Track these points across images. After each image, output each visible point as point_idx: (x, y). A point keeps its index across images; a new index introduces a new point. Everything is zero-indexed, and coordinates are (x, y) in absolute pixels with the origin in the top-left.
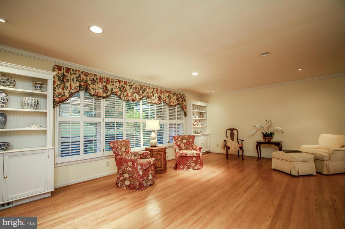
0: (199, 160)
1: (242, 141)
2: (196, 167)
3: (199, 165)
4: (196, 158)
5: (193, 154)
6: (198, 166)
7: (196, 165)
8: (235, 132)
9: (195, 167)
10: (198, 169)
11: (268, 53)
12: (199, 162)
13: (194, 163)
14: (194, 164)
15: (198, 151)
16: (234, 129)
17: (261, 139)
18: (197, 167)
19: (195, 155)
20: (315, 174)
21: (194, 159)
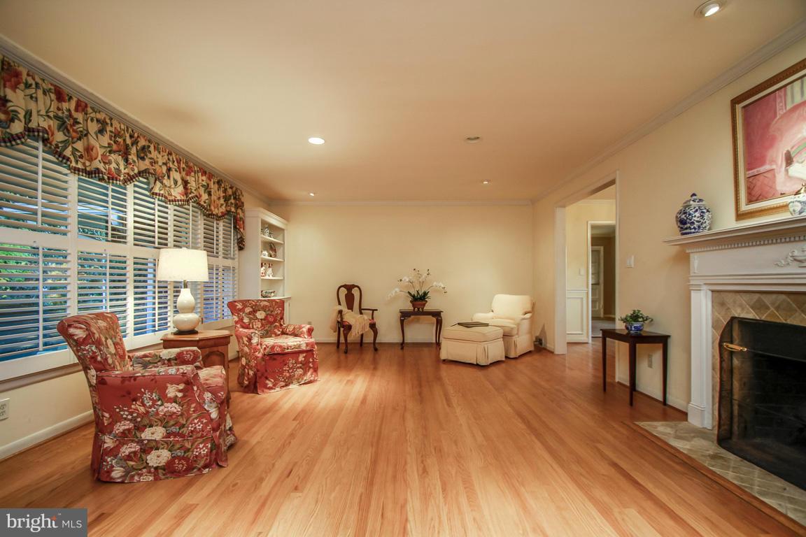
0: (311, 360)
1: (373, 310)
2: (305, 378)
3: (311, 370)
4: (304, 355)
5: (300, 346)
6: (309, 373)
7: (305, 373)
8: (355, 292)
9: (303, 379)
10: (310, 382)
11: (478, 138)
12: (311, 365)
13: (301, 368)
14: (300, 371)
15: (306, 337)
16: (354, 286)
17: (408, 307)
18: (309, 376)
19: (304, 347)
20: (504, 359)
21: (301, 358)
